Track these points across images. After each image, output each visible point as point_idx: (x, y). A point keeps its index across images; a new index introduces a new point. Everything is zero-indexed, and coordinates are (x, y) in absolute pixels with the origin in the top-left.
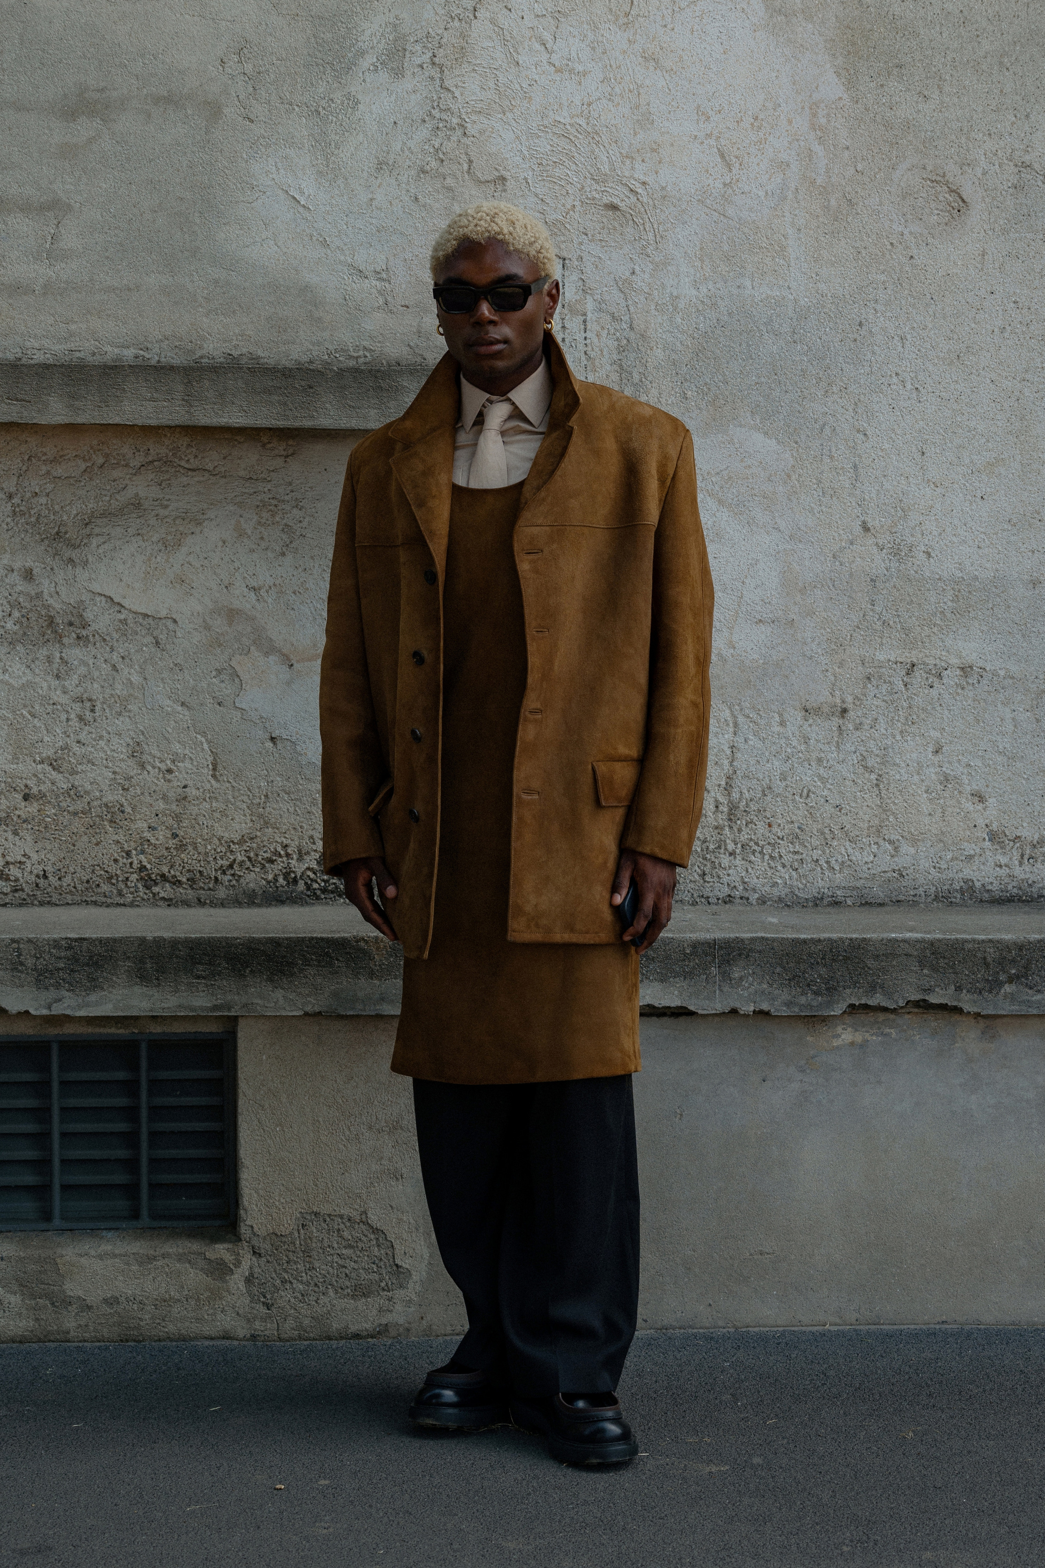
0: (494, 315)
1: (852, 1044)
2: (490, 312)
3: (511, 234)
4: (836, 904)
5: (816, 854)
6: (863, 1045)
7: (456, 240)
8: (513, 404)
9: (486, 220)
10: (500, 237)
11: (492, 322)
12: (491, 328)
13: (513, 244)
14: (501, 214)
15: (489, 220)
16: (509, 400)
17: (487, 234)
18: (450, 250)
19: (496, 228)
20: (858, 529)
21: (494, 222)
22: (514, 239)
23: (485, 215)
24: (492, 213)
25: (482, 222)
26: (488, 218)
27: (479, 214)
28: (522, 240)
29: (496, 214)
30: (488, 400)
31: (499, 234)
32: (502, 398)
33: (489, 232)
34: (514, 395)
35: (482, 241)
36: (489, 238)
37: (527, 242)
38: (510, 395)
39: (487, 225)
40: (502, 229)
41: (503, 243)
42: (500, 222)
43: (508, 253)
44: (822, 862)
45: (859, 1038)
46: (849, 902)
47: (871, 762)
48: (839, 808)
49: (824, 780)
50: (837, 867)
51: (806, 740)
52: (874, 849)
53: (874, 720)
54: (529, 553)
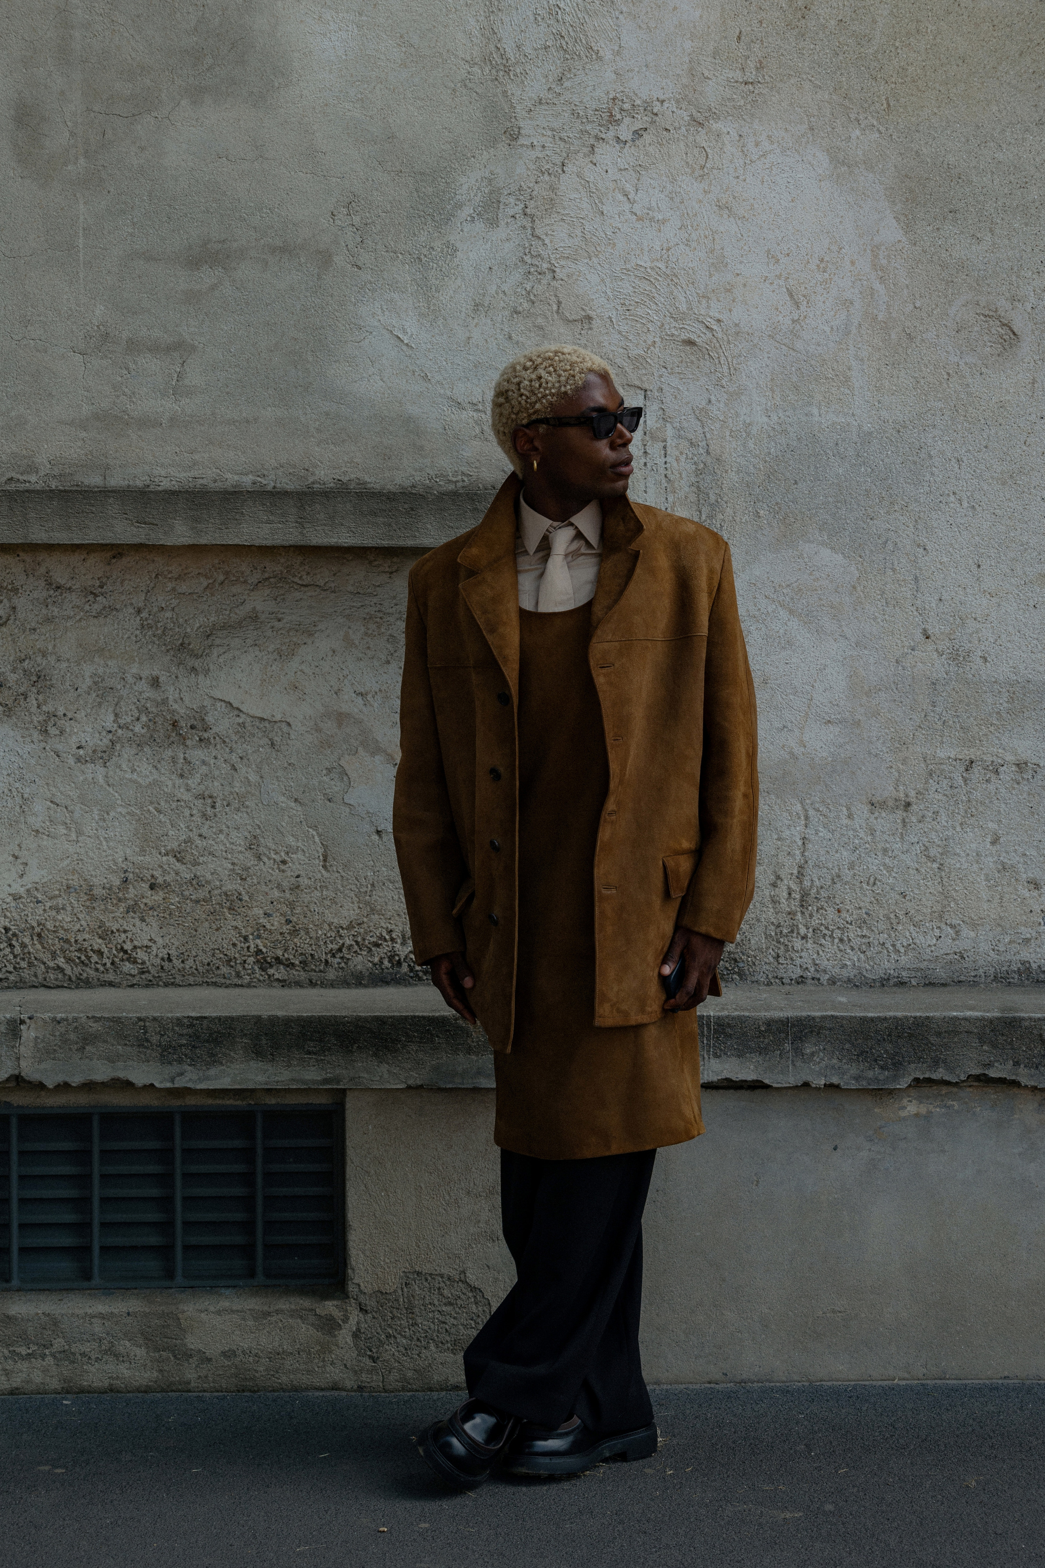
1: (917, 1115)
4: (901, 984)
5: (883, 937)
6: (928, 1116)
8: (576, 528)
16: (572, 524)
20: (919, 636)
30: (551, 526)
32: (565, 523)
34: (576, 520)
38: (573, 520)
44: (888, 945)
45: (923, 1109)
46: (914, 983)
47: (933, 852)
48: (903, 895)
49: (889, 869)
50: (902, 950)
51: (872, 832)
52: (937, 932)
53: (936, 813)
54: (603, 667)
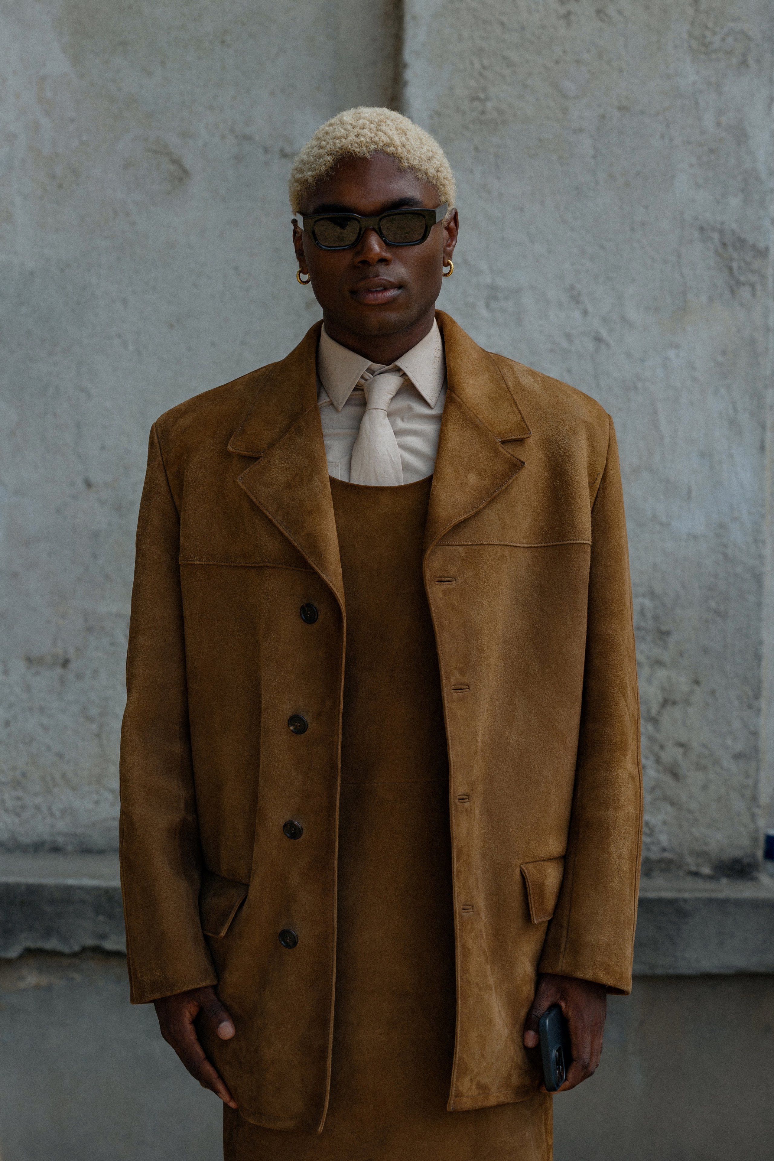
0: (386, 251)
1: (37, 987)
2: (381, 247)
3: (403, 145)
4: (56, 849)
5: (38, 800)
6: (49, 988)
7: (331, 154)
8: (404, 374)
9: (371, 129)
10: (391, 150)
11: (384, 261)
12: (381, 268)
13: (407, 159)
14: (388, 122)
15: (375, 129)
16: (398, 370)
17: (373, 146)
18: (323, 168)
19: (384, 138)
21: (380, 130)
22: (409, 152)
23: (368, 122)
24: (377, 120)
25: (366, 131)
26: (372, 126)
27: (361, 121)
28: (418, 154)
29: (382, 121)
30: (368, 370)
31: (389, 146)
32: (387, 367)
33: (376, 143)
34: (405, 363)
35: (368, 156)
36: (376, 150)
37: (424, 157)
38: (400, 363)
39: (372, 135)
40: (392, 140)
41: (395, 157)
42: (389, 131)
43: (401, 171)
44: (44, 808)
45: (44, 980)
46: (70, 848)
47: (93, 711)
48: (60, 756)
49: (46, 728)
50: (58, 814)
51: (28, 688)
52: (95, 797)
53: (96, 672)
54: (441, 581)
